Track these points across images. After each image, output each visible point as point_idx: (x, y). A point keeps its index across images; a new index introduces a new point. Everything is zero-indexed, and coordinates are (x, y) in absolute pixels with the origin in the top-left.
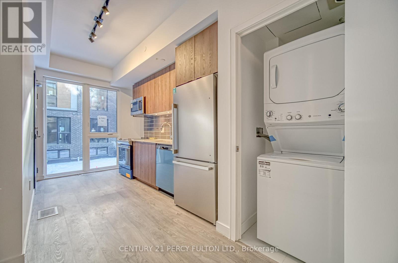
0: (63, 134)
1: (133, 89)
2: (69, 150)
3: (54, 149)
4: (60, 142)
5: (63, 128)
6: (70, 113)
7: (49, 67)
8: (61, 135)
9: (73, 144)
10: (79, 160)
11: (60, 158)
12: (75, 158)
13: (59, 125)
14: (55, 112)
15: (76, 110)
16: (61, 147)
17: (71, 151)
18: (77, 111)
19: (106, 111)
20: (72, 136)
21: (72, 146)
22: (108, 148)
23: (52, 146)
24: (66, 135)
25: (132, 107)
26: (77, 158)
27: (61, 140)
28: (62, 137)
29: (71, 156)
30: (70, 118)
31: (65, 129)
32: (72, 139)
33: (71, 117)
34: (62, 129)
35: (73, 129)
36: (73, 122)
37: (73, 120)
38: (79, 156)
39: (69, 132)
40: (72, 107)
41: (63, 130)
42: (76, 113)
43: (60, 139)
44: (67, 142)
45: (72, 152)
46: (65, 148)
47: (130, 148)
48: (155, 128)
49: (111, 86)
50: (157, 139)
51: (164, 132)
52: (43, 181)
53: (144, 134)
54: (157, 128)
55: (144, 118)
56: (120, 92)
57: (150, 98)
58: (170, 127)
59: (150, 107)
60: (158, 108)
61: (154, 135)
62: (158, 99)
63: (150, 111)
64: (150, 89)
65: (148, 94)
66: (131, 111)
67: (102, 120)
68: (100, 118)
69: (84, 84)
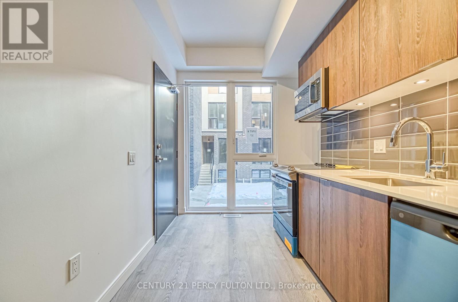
1: (299, 69)
7: (187, 65)
10: (244, 181)
26: (242, 179)
47: (291, 187)
48: (353, 143)
49: (263, 78)
50: (360, 169)
51: (385, 152)
52: (183, 215)
53: (321, 157)
54: (356, 142)
55: (320, 123)
56: (278, 85)
57: (343, 62)
58: (430, 132)
59: (344, 85)
60: (376, 75)
61: (349, 158)
62: (373, 51)
63: (343, 97)
64: (343, 39)
65: (337, 55)
66: (296, 112)
67: (252, 133)
68: (248, 131)
69: (229, 82)
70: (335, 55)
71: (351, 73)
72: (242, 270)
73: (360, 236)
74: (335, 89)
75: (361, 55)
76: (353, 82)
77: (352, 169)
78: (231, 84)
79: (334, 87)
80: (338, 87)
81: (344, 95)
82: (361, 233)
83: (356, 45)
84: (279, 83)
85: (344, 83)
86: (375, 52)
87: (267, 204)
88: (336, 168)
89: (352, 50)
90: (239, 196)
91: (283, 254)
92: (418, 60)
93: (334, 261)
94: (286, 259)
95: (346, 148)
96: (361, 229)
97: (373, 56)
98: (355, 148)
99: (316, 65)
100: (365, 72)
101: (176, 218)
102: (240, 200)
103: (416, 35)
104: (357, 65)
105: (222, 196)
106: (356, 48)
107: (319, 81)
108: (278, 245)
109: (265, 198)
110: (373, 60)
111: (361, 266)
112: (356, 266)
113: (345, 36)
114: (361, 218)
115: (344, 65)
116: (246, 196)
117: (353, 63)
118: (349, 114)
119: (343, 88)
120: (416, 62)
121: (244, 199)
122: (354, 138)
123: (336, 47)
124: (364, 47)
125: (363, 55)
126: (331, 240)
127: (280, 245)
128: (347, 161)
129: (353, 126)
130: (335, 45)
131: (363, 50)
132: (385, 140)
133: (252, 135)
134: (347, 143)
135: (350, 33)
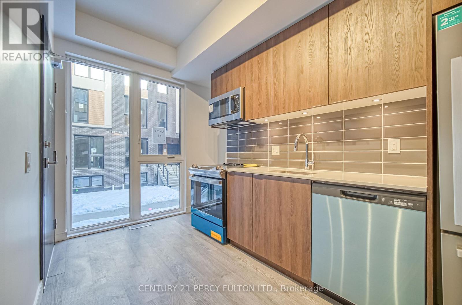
0: (96, 158)
1: (212, 80)
2: (103, 176)
3: (85, 175)
4: (92, 167)
5: (96, 149)
6: (103, 131)
7: (76, 34)
8: (92, 157)
9: (106, 169)
10: (113, 188)
11: (91, 186)
12: (109, 186)
13: (91, 146)
14: (85, 130)
15: (111, 127)
16: (93, 172)
17: (104, 177)
18: (111, 129)
19: (145, 128)
20: (106, 159)
21: (106, 172)
22: (148, 174)
23: (82, 172)
24: (99, 157)
25: (211, 110)
26: (111, 186)
27: (92, 164)
28: (93, 160)
29: (104, 183)
30: (103, 137)
31: (97, 151)
32: (105, 163)
33: (105, 136)
34: (94, 150)
35: (107, 151)
36: (107, 142)
37: (107, 140)
38: (114, 184)
39: (102, 155)
40: (105, 124)
41: (95, 152)
42: (110, 130)
43: (92, 162)
44: (99, 167)
45: (105, 179)
46: (98, 173)
47: (221, 185)
48: (256, 147)
49: (173, 78)
50: (261, 167)
51: (279, 154)
52: (65, 242)
53: (227, 157)
54: (259, 147)
55: (226, 130)
56: (186, 88)
57: (259, 87)
58: (307, 143)
59: (259, 105)
60: (284, 104)
61: (253, 159)
62: (282, 87)
63: (259, 114)
64: (258, 70)
65: (253, 81)
66: (210, 118)
67: (160, 133)
68: (156, 131)
69: (133, 72)
70: (252, 81)
71: (265, 97)
72: (188, 272)
73: (291, 209)
74: (251, 106)
75: (273, 87)
76: (266, 105)
77: (257, 166)
78: (136, 75)
79: (250, 104)
80: (254, 105)
81: (259, 112)
82: (291, 206)
83: (270, 78)
84: (188, 87)
85: (259, 103)
86: (284, 88)
87: (151, 209)
88: (244, 166)
89: (267, 81)
90: (113, 206)
91: (213, 245)
92: (310, 101)
93: (268, 233)
94: (219, 249)
95: (250, 151)
96: (292, 204)
97: (282, 91)
98: (257, 151)
99: (232, 82)
100: (276, 99)
101: (54, 249)
102: (115, 211)
103: (309, 87)
104: (270, 93)
105: (86, 210)
106: (269, 81)
107: (238, 97)
108: (205, 240)
109: (146, 203)
110: (282, 94)
111: (291, 228)
112: (288, 230)
113: (260, 69)
114: (292, 197)
115: (259, 90)
116: (122, 204)
117: (267, 91)
118: (253, 125)
119: (259, 107)
120: (309, 102)
121: (120, 209)
122: (256, 144)
123: (252, 74)
124: (276, 82)
125: (275, 88)
126: (265, 218)
127: (206, 239)
128: (251, 161)
129: (255, 135)
130: (252, 73)
131: (275, 84)
132: (279, 146)
133: (159, 136)
134: (251, 147)
135: (264, 69)
